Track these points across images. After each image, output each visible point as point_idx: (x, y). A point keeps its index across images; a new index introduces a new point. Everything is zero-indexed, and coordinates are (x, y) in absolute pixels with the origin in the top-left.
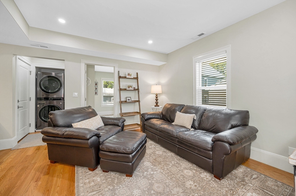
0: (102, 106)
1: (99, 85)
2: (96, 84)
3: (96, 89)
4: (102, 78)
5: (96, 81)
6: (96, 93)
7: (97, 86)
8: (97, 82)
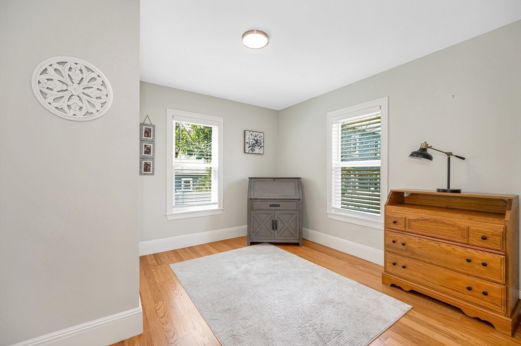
0: (169, 218)
1: (158, 136)
2: (148, 133)
3: (148, 151)
4: (170, 112)
5: (147, 122)
6: (147, 168)
7: (153, 142)
8: (151, 125)
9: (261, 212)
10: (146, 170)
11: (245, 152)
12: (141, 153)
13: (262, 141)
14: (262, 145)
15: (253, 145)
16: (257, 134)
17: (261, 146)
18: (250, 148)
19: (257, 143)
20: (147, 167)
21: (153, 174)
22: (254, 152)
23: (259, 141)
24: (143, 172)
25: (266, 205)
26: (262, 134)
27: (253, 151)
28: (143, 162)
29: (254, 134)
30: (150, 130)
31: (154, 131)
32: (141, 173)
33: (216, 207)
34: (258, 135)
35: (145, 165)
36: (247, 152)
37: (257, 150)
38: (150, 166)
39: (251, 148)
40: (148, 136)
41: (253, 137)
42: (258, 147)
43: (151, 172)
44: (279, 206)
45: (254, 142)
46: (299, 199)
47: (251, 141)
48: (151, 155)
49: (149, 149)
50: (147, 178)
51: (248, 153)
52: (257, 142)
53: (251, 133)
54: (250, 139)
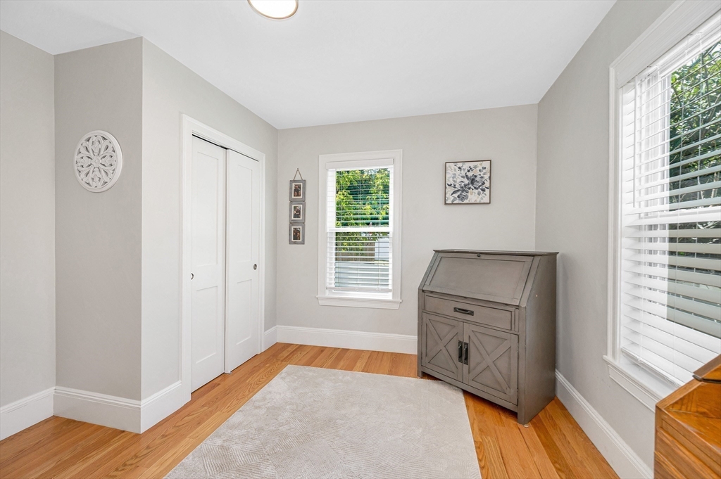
1: (309, 193)
2: (297, 191)
3: (298, 214)
4: (323, 159)
5: (298, 178)
7: (303, 202)
8: (301, 181)
9: (438, 318)
10: (296, 237)
11: (446, 204)
12: (290, 216)
13: (487, 177)
14: (487, 184)
15: (464, 189)
16: (472, 165)
17: (484, 186)
18: (456, 195)
19: (472, 183)
20: (296, 234)
21: (303, 243)
22: (466, 201)
23: (477, 179)
24: (293, 240)
25: (448, 307)
26: (487, 164)
27: (462, 200)
28: (293, 227)
29: (466, 166)
30: (299, 187)
31: (304, 188)
32: (290, 242)
33: (389, 296)
34: (476, 167)
35: (294, 232)
36: (449, 202)
37: (473, 196)
38: (299, 232)
39: (459, 193)
40: (298, 195)
41: (463, 173)
42: (476, 191)
43: (301, 240)
44: (472, 313)
45: (467, 181)
46: (518, 307)
47: (459, 181)
48: (301, 218)
49: (299, 211)
50: (297, 248)
51: (452, 204)
52: (473, 181)
53: (460, 165)
54: (457, 177)
